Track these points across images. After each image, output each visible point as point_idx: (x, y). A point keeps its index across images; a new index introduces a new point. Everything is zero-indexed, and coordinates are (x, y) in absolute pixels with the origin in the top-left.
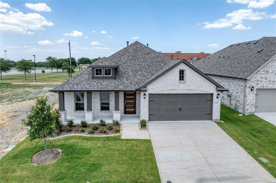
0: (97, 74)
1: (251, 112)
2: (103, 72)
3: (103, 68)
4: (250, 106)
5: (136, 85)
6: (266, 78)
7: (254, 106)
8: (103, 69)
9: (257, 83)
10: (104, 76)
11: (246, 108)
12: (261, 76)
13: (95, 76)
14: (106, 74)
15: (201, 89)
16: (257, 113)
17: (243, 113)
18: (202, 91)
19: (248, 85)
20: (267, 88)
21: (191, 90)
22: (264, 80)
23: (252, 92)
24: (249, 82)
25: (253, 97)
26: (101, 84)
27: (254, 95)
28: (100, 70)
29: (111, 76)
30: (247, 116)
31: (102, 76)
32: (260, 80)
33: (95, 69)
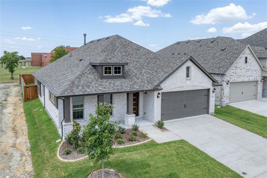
0: (106, 73)
1: (227, 104)
2: (113, 70)
3: (113, 66)
4: (226, 98)
5: (150, 84)
6: (236, 73)
7: (229, 98)
8: (113, 68)
9: (230, 77)
10: (114, 74)
11: (223, 100)
12: (233, 71)
13: (104, 75)
14: (116, 73)
15: (202, 85)
16: (231, 104)
17: (220, 105)
18: (203, 87)
19: (225, 80)
20: (236, 81)
21: (195, 86)
22: (235, 75)
23: (227, 85)
24: (225, 77)
25: (227, 90)
26: (114, 84)
27: (228, 88)
28: (110, 68)
29: (121, 74)
30: (225, 107)
31: (112, 74)
32: (232, 75)
33: (104, 67)
